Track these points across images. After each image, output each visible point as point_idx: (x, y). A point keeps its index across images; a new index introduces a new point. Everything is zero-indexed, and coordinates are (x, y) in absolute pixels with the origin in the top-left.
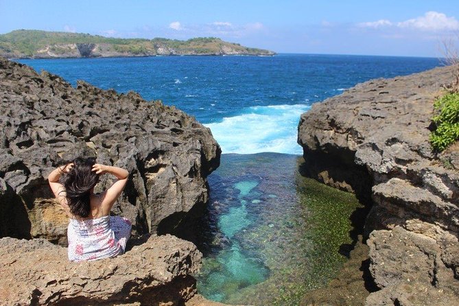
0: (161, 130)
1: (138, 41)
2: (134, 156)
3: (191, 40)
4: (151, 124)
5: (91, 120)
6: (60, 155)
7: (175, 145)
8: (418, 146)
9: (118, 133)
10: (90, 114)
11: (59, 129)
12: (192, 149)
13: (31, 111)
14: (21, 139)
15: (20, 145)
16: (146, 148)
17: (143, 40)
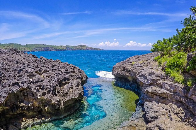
0: (67, 71)
1: (61, 46)
2: (57, 80)
3: (77, 46)
4: (64, 69)
5: (43, 68)
6: (31, 80)
7: (72, 76)
8: (160, 75)
9: (52, 72)
10: (43, 66)
11: (32, 71)
12: (78, 77)
13: (24, 65)
14: (19, 75)
15: (18, 77)
16: (61, 77)
17: (63, 46)
